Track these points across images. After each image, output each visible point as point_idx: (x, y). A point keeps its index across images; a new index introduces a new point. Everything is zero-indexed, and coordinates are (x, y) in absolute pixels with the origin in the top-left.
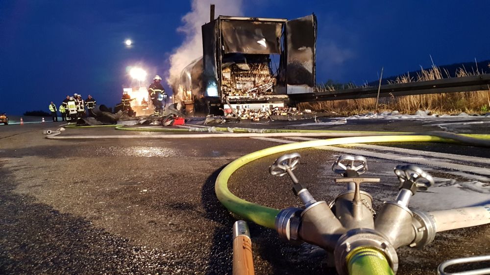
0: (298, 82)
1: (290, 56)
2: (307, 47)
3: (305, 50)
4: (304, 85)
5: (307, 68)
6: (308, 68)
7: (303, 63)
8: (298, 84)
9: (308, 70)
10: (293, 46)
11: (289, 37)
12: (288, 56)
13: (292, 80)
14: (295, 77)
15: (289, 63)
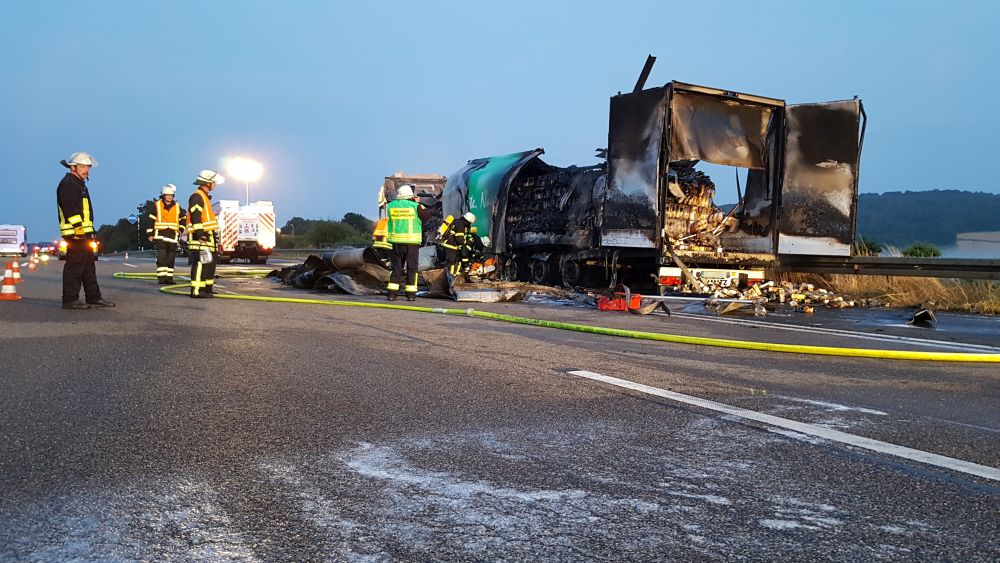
0: (809, 230)
1: (792, 177)
2: (840, 162)
3: (832, 169)
4: (825, 239)
5: (836, 205)
6: (839, 205)
7: (826, 194)
8: (808, 235)
9: (840, 208)
10: (802, 156)
11: (792, 138)
12: (786, 177)
13: (795, 226)
14: (802, 221)
15: (787, 190)
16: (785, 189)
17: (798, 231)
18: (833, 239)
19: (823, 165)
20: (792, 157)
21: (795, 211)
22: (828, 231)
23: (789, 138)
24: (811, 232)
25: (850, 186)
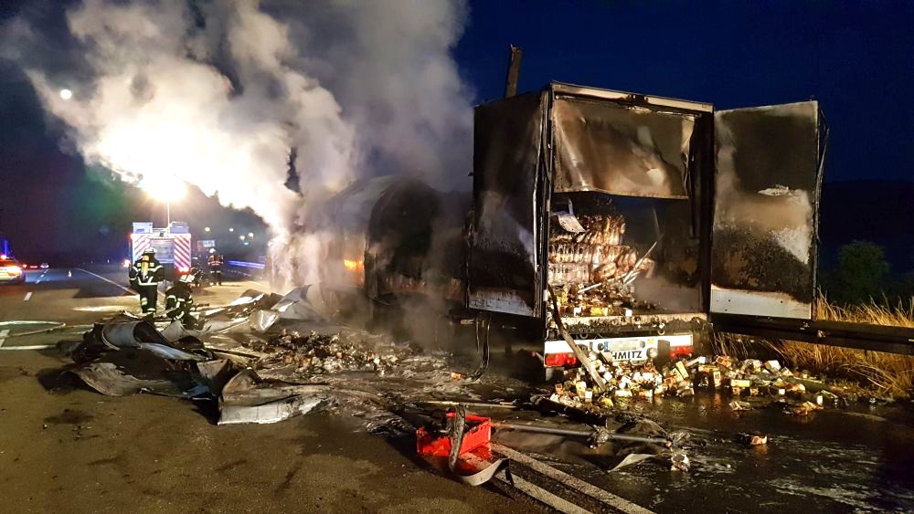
0: (752, 282)
1: (726, 208)
2: (791, 189)
3: (782, 197)
4: (776, 294)
5: (788, 248)
6: (793, 247)
7: (774, 233)
8: (750, 289)
9: (794, 253)
10: (738, 180)
11: (725, 155)
12: (717, 208)
13: (732, 276)
14: (742, 270)
15: (720, 227)
16: (717, 225)
17: (737, 283)
18: (786, 296)
19: (768, 192)
20: (725, 181)
21: (732, 255)
22: (778, 284)
23: (719, 155)
24: (756, 285)
25: (808, 221)
